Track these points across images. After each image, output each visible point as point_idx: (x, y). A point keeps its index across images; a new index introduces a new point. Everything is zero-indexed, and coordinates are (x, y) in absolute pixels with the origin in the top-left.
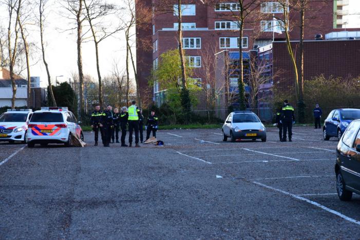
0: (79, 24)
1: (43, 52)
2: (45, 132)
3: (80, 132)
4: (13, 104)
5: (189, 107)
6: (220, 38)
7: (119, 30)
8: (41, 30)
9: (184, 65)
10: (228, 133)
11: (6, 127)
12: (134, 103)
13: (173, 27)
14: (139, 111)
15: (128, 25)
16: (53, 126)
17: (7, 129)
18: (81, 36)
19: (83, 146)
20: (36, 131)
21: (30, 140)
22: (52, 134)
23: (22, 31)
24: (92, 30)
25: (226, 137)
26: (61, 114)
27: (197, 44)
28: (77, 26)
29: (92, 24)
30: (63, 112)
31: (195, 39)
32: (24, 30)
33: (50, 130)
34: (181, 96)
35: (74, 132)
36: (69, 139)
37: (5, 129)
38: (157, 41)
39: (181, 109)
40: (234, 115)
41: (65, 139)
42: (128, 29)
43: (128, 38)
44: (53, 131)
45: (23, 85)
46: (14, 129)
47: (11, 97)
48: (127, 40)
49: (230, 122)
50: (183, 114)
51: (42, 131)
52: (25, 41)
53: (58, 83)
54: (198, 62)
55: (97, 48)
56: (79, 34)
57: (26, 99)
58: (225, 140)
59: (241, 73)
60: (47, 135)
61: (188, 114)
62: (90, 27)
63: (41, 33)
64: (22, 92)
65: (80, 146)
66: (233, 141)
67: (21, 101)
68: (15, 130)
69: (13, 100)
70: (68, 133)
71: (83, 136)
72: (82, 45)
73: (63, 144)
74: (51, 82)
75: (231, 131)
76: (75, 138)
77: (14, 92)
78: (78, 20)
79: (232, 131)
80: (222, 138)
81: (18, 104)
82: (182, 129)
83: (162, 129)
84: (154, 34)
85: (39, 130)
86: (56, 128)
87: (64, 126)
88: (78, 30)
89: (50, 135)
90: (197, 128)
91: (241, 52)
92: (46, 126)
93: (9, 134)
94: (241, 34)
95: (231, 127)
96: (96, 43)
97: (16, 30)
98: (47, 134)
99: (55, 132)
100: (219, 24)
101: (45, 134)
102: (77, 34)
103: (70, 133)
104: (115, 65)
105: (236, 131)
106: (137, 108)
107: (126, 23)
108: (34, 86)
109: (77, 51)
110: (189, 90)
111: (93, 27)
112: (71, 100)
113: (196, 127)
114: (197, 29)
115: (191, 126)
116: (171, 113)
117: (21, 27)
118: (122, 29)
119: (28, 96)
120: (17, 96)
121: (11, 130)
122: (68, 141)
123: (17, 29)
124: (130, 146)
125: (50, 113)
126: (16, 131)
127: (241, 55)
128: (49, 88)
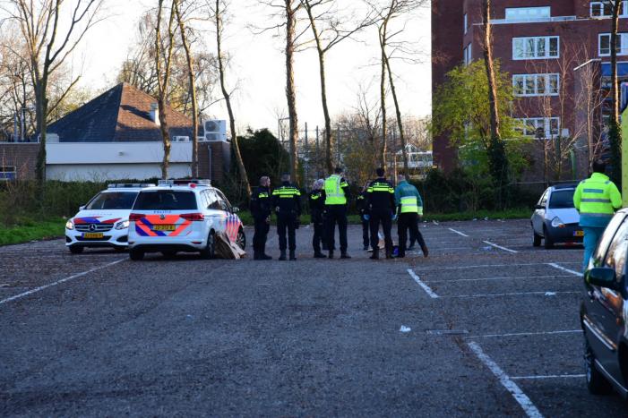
0: (290, 15)
1: (221, 72)
2: (161, 229)
3: (237, 228)
4: (164, 172)
5: (505, 175)
6: (600, 35)
7: (366, 25)
8: (218, 31)
9: (494, 91)
10: (540, 231)
11: (101, 220)
12: (338, 171)
13: (504, 17)
14: (346, 185)
15: (385, 14)
16: (175, 217)
17: (105, 223)
18: (293, 39)
19: (237, 257)
20: (145, 229)
22: (174, 232)
23: (183, 32)
24: (313, 27)
25: (538, 238)
26: (192, 195)
27: (551, 49)
28: (286, 20)
29: (314, 16)
30: (197, 190)
31: (547, 39)
32: (186, 31)
33: (170, 225)
34: (488, 154)
35: (221, 229)
36: (208, 243)
37: (98, 223)
38: (470, 46)
39: (489, 179)
40: (552, 193)
41: (200, 243)
42: (385, 24)
43: (384, 40)
44: (177, 227)
45: (180, 137)
46: (115, 224)
47: (161, 160)
48: (383, 45)
49: (544, 208)
50: (493, 191)
51: (154, 228)
52: (187, 52)
53: (250, 131)
54: (553, 84)
55: (321, 62)
56: (289, 37)
57: (188, 163)
58: (537, 244)
59: (615, 105)
60: (164, 235)
61: (503, 190)
62: (309, 21)
63: (218, 37)
64: (182, 150)
65: (231, 256)
66: (549, 246)
67: (181, 167)
68: (119, 224)
69: (164, 165)
70: (207, 231)
71: (244, 236)
72: (295, 56)
73: (198, 253)
74: (236, 130)
75: (544, 225)
76: (222, 241)
77: (167, 150)
78: (288, 7)
79: (546, 226)
80: (531, 240)
81: (174, 173)
82: (489, 219)
83: (449, 220)
84: (466, 32)
85: (150, 225)
86: (182, 221)
87: (198, 218)
88: (288, 28)
89: (170, 235)
90: (518, 218)
91: (613, 62)
92: (163, 218)
93: (105, 234)
94: (614, 25)
95: (546, 217)
96: (321, 53)
97: (169, 31)
98: (165, 233)
99: (180, 230)
100: (599, 6)
101: (160, 234)
102: (285, 35)
103: (212, 231)
104: (362, 96)
105: (554, 225)
106: (342, 180)
107: (379, 10)
108: (214, 139)
109: (285, 69)
110: (504, 143)
111: (315, 22)
112: (274, 163)
113: (519, 215)
114: (553, 19)
115: (510, 213)
116: (469, 187)
117: (180, 24)
118: (372, 22)
119: (194, 157)
120: (171, 158)
121: (109, 224)
122: (208, 247)
123: (172, 29)
124: (331, 257)
126: (120, 227)
127: (614, 68)
128: (232, 141)
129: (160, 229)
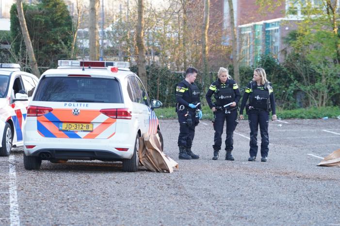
16: (95, 113)
20: (50, 127)
21: (33, 150)
22: (92, 135)
33: (85, 121)
35: (147, 131)
36: (135, 149)
41: (126, 150)
44: (96, 126)
51: (64, 127)
60: (78, 137)
70: (135, 133)
85: (58, 122)
86: (103, 118)
87: (124, 114)
89: (86, 138)
92: (76, 114)
98: (79, 134)
99: (100, 131)
101: (73, 135)
103: (139, 133)
122: (134, 156)
125: (87, 77)
129: (73, 129)
